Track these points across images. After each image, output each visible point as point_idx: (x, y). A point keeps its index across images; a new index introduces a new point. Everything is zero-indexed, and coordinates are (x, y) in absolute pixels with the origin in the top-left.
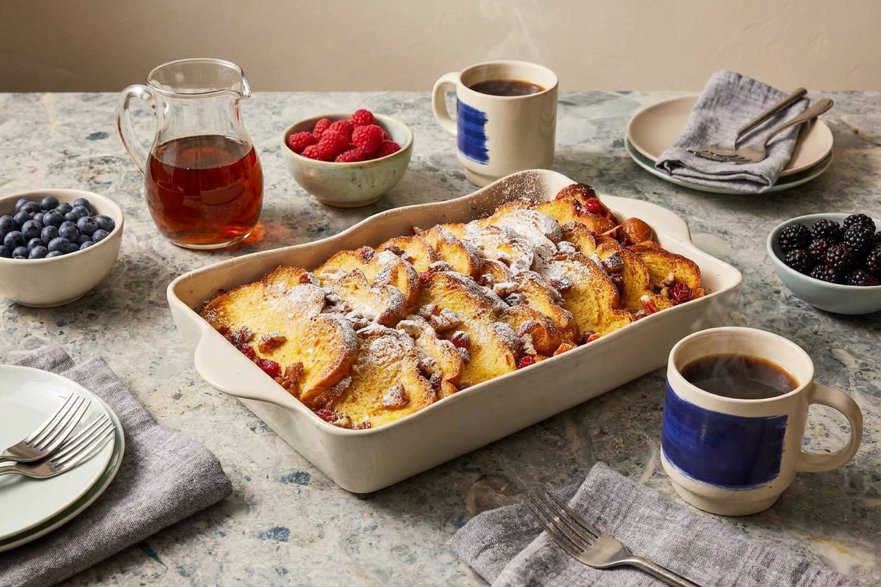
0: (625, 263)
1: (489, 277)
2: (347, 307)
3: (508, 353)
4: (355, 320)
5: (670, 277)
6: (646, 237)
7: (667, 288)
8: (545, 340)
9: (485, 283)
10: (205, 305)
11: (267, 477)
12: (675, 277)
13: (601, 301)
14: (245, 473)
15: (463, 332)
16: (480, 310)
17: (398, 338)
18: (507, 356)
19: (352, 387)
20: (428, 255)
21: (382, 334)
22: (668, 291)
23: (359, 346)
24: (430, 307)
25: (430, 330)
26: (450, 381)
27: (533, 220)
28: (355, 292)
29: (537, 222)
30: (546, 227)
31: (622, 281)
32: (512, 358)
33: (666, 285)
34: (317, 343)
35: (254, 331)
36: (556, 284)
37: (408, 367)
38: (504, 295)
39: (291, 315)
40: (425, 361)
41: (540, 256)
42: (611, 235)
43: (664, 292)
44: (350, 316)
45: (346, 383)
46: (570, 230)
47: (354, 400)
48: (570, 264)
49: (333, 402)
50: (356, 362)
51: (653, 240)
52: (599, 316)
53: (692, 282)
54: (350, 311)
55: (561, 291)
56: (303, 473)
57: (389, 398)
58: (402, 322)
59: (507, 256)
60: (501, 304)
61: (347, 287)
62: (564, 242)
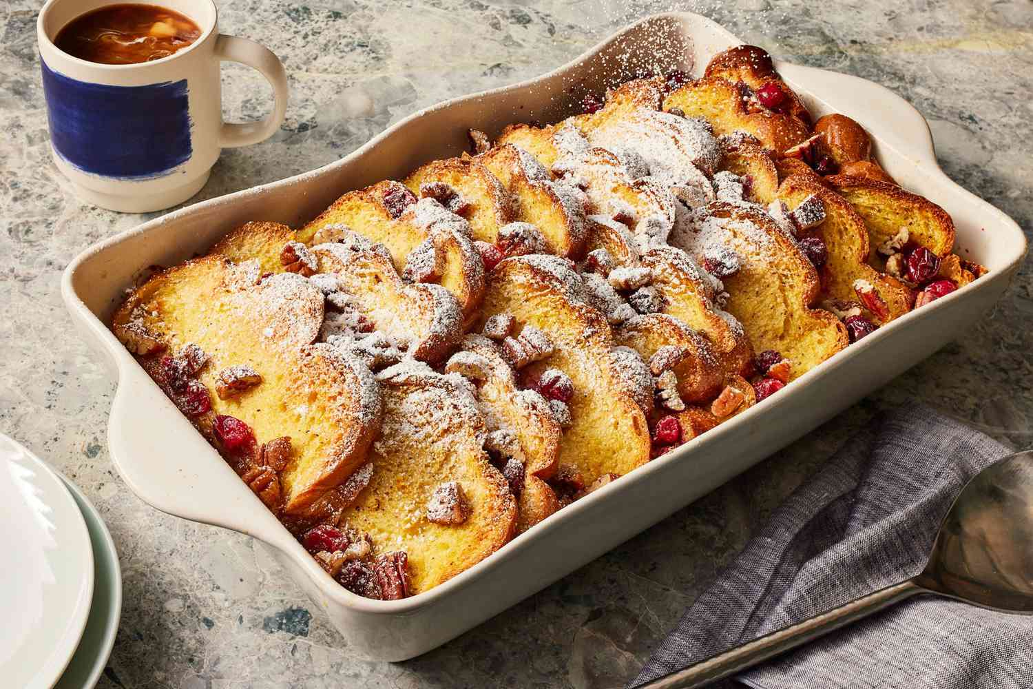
0: (829, 217)
1: (600, 254)
2: (361, 320)
3: (637, 412)
4: (377, 351)
5: (904, 235)
6: (861, 156)
7: (898, 256)
8: (697, 380)
9: (592, 266)
10: (129, 295)
11: (241, 619)
12: (911, 234)
13: (789, 294)
14: (205, 613)
15: (560, 373)
16: (588, 331)
17: (449, 392)
18: (635, 419)
19: (374, 485)
20: (498, 205)
21: (421, 385)
22: (900, 263)
23: (384, 404)
24: (502, 321)
25: (503, 372)
26: (539, 475)
27: (672, 133)
28: (377, 287)
29: (678, 137)
30: (694, 144)
31: (824, 251)
32: (642, 420)
33: (896, 250)
34: (313, 397)
35: (211, 353)
36: (714, 266)
37: (467, 448)
38: (626, 291)
39: (269, 331)
40: (497, 436)
41: (685, 203)
42: (802, 154)
43: (892, 263)
44: (368, 341)
45: (365, 476)
46: (736, 149)
47: (379, 506)
48: (736, 225)
49: (343, 511)
50: (379, 436)
51: (872, 161)
52: (787, 322)
53: (938, 242)
54: (369, 329)
55: (723, 278)
56: (299, 610)
57: (437, 506)
58: (456, 358)
59: (630, 210)
60: (622, 310)
61: (362, 275)
62: (723, 173)
